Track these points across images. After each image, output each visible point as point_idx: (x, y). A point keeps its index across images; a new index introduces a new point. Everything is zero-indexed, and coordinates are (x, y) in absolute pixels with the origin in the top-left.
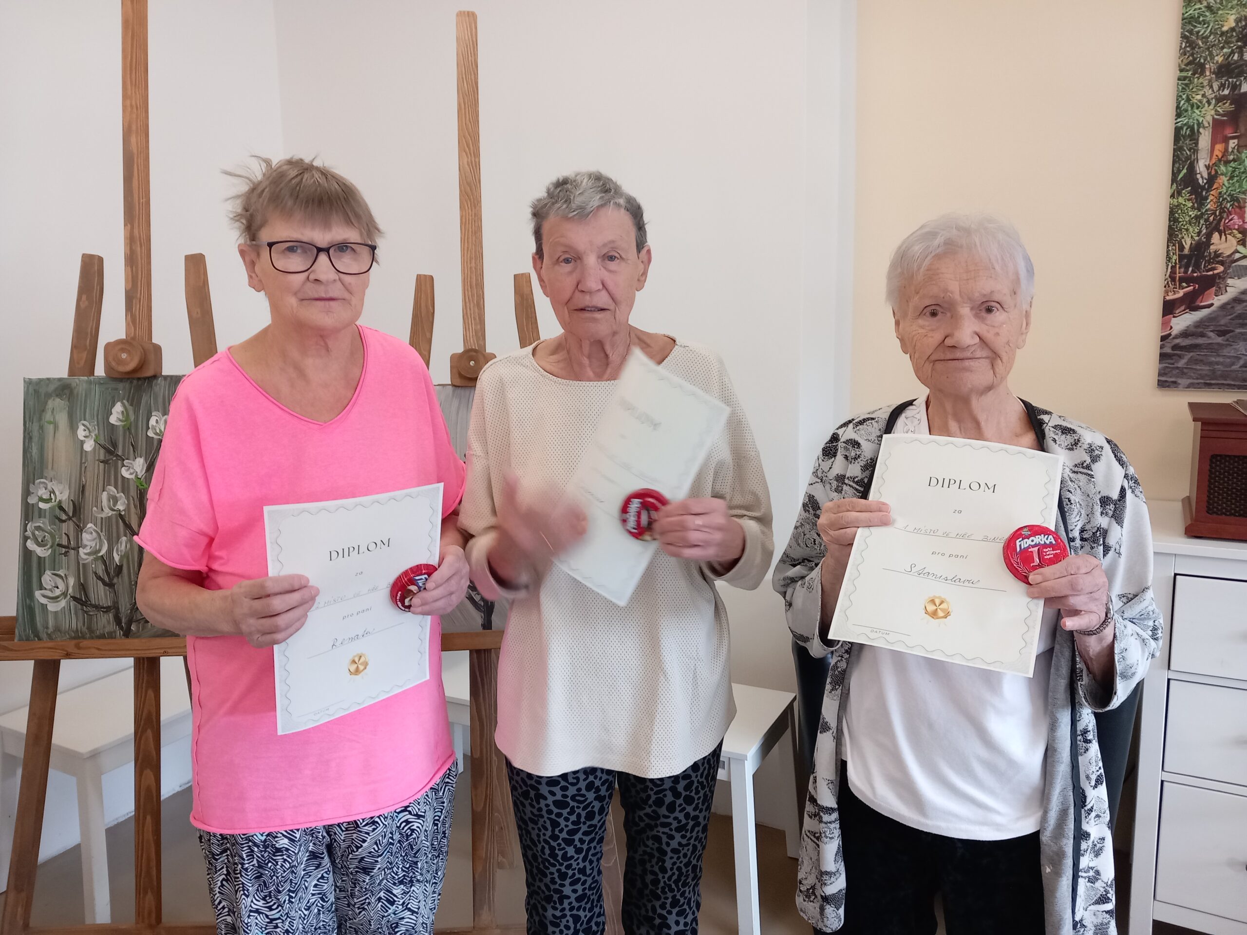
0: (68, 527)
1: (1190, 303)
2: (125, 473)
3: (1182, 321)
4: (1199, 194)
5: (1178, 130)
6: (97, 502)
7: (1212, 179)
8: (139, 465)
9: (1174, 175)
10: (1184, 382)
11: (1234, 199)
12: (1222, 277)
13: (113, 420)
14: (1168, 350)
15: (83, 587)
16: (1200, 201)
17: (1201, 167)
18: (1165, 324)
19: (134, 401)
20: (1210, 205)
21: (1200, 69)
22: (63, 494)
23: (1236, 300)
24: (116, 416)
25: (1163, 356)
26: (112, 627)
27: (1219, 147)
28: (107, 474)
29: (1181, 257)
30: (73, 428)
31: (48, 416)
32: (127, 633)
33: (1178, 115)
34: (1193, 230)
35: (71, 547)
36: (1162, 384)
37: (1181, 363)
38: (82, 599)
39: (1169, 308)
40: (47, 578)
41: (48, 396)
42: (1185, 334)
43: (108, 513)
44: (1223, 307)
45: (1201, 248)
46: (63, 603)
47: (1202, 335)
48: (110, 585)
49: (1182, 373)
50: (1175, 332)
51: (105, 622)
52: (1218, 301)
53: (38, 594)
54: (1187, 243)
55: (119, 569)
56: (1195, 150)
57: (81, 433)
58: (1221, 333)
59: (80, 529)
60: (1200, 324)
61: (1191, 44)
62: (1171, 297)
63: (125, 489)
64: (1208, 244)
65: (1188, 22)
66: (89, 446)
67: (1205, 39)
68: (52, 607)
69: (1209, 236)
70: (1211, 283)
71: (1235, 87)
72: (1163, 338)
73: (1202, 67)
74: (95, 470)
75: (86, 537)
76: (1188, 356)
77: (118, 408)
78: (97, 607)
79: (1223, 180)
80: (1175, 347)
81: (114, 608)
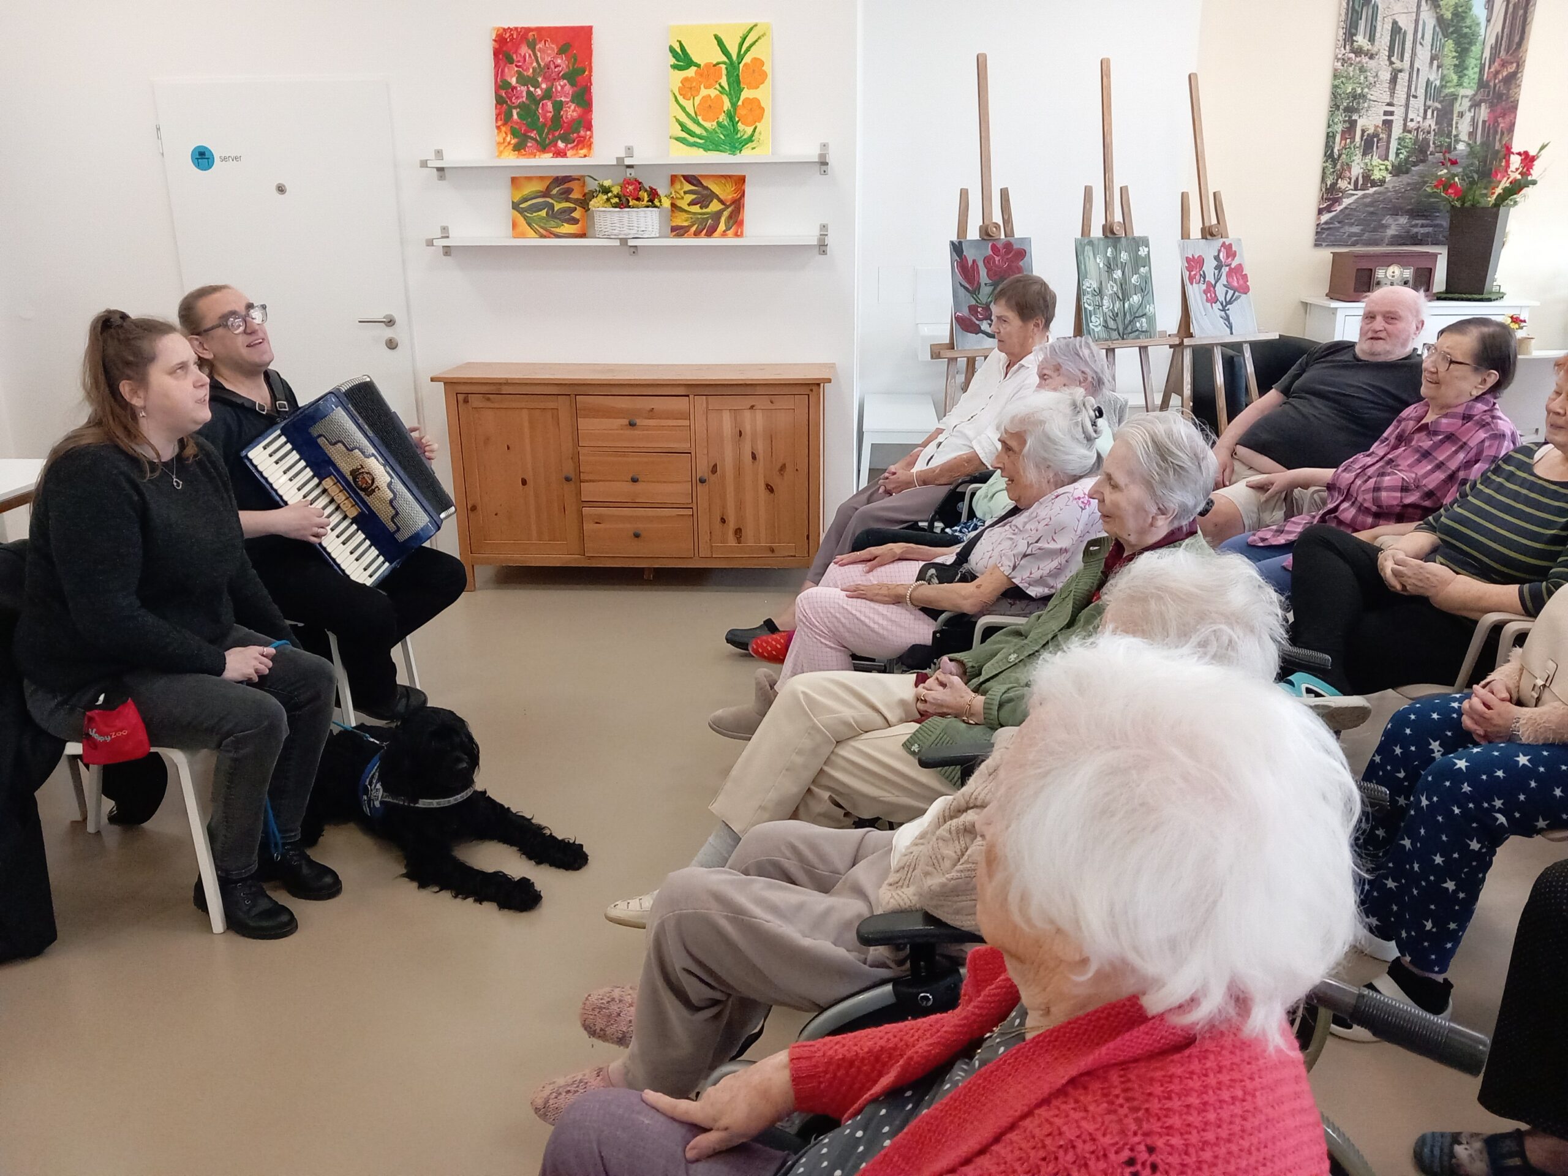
0: (1098, 298)
1: (1328, 209)
2: (1115, 276)
3: (1326, 217)
4: (1334, 162)
5: (1328, 133)
6: (1107, 288)
7: (1340, 156)
8: (1119, 273)
9: (1326, 153)
10: (1324, 244)
11: (1347, 164)
12: (1341, 198)
13: (1108, 255)
14: (1319, 230)
15: (1106, 321)
16: (1335, 166)
17: (1336, 150)
18: (1319, 219)
19: (1115, 247)
20: (1338, 167)
21: (1338, 108)
22: (1095, 285)
23: (1346, 208)
24: (1109, 254)
25: (1317, 233)
26: (1118, 336)
27: (1343, 142)
28: (1109, 276)
29: (1326, 189)
30: (1095, 258)
31: (1086, 253)
32: (1123, 339)
33: (1329, 127)
34: (1331, 177)
35: (1100, 306)
36: (1316, 245)
37: (1324, 236)
38: (1106, 327)
39: (1320, 212)
40: (1093, 317)
41: (1085, 245)
42: (1326, 223)
43: (1111, 292)
44: (1341, 211)
45: (1334, 184)
46: (1100, 328)
47: (1332, 223)
48: (1115, 320)
49: (1324, 240)
50: (1322, 222)
51: (1115, 335)
52: (1339, 208)
53: (1090, 324)
54: (1329, 183)
55: (1117, 314)
56: (1334, 143)
57: (1098, 260)
58: (1339, 222)
59: (1102, 299)
60: (1331, 219)
61: (1335, 97)
62: (1321, 206)
63: (1115, 282)
64: (1337, 183)
65: (1335, 87)
66: (1101, 265)
67: (1340, 95)
68: (1096, 330)
69: (1337, 180)
70: (1337, 201)
71: (1350, 117)
72: (1318, 225)
73: (1339, 106)
74: (1105, 275)
75: (1105, 302)
76: (1327, 232)
77: (1109, 250)
78: (1112, 329)
79: (1344, 156)
80: (1322, 229)
81: (1117, 329)
